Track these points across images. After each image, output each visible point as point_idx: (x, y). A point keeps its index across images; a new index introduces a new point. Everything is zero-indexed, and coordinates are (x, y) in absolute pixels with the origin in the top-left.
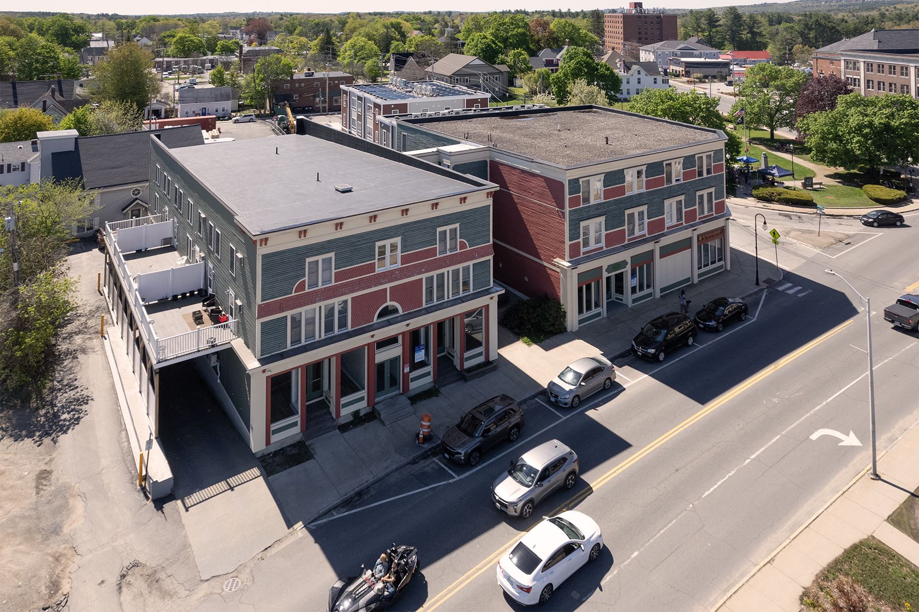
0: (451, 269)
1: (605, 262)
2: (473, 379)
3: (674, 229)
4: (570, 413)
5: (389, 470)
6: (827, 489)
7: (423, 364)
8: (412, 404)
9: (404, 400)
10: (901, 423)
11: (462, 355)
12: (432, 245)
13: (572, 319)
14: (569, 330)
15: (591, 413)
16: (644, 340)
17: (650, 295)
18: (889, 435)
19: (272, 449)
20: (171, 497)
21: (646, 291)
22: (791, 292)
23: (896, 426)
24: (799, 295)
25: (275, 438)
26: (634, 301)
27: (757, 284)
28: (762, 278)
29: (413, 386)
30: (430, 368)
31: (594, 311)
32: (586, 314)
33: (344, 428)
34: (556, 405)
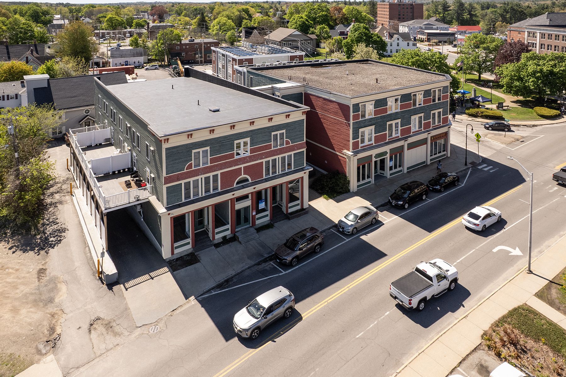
0: (280, 156)
1: (374, 152)
2: (294, 218)
3: (417, 133)
4: (351, 238)
5: (244, 268)
6: (501, 278)
7: (264, 210)
8: (257, 232)
9: (252, 230)
10: (547, 243)
11: (287, 205)
12: (269, 143)
13: (354, 185)
14: (351, 191)
15: (364, 237)
16: (396, 196)
17: (401, 171)
18: (539, 249)
19: (175, 257)
20: (117, 283)
21: (398, 169)
22: (486, 169)
23: (544, 245)
24: (491, 171)
25: (176, 251)
26: (391, 174)
27: (466, 164)
28: (469, 161)
29: (258, 222)
30: (268, 213)
31: (367, 180)
32: (362, 182)
33: (217, 246)
34: (343, 233)
